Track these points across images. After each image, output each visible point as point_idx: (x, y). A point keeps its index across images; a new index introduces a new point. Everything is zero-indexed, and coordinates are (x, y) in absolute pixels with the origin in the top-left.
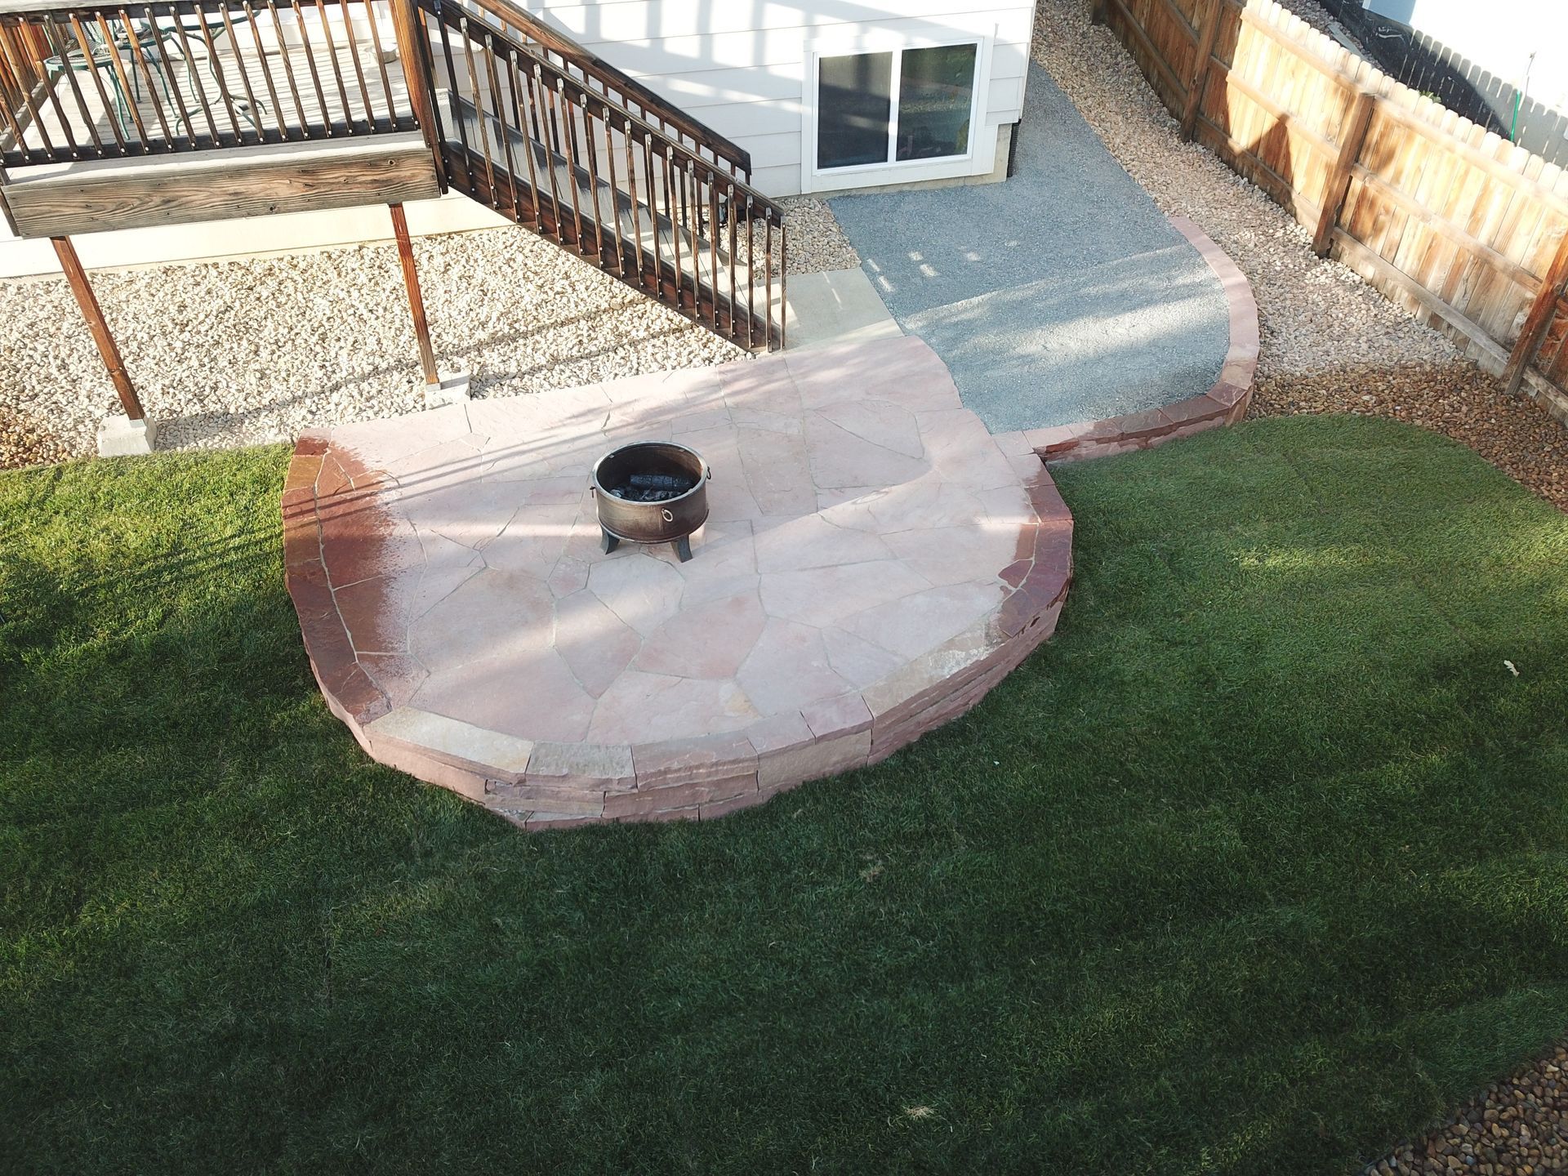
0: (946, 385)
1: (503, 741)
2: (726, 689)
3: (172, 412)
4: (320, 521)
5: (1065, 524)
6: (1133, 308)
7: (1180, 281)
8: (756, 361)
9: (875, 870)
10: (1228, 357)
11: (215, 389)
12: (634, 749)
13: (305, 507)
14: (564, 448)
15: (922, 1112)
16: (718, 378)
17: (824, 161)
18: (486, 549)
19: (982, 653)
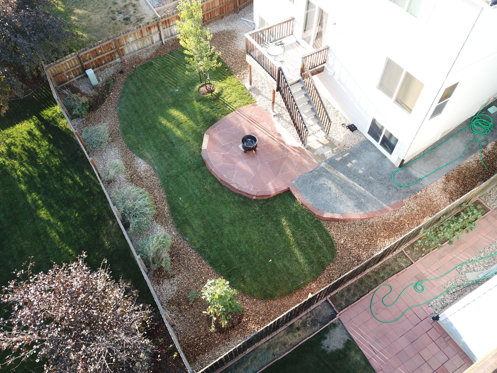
0: (304, 171)
1: (206, 146)
2: (221, 163)
4: (238, 114)
10: (335, 213)
13: (240, 111)
15: (180, 199)
17: (369, 133)
19: (237, 188)
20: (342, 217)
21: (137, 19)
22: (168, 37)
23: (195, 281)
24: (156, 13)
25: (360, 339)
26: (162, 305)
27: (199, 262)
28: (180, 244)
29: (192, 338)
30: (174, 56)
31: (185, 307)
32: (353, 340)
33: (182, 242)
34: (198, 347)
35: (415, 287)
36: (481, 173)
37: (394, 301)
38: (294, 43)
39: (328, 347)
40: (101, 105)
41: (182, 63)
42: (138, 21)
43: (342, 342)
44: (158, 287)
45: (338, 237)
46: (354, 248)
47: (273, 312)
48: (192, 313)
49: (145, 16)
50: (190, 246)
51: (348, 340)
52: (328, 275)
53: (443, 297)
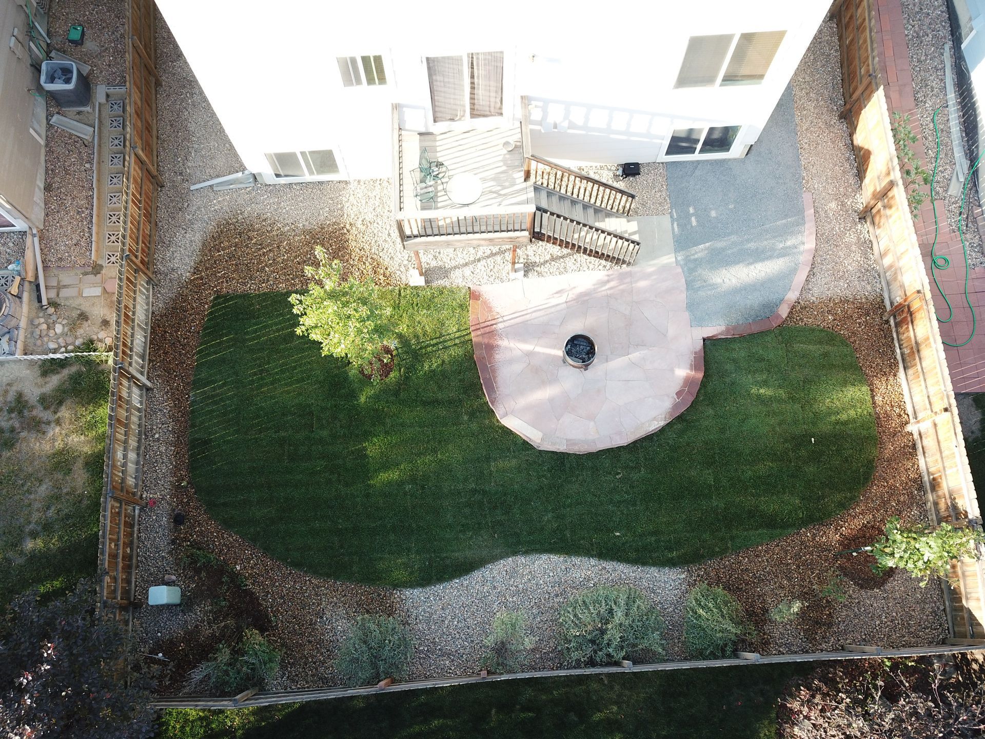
0: (682, 297)
1: (535, 431)
2: (592, 424)
3: (428, 264)
4: (482, 334)
5: (700, 375)
6: (763, 260)
7: (789, 243)
8: (621, 271)
9: (620, 476)
10: (786, 298)
11: (439, 253)
12: (567, 440)
13: (478, 327)
14: (553, 310)
15: (618, 534)
16: (606, 278)
17: (668, 153)
18: (529, 354)
19: (661, 423)
20: (796, 292)
21: (11, 411)
22: (142, 367)
23: (789, 579)
24: (26, 357)
25: (980, 382)
26: (807, 652)
27: (757, 556)
28: (708, 574)
29: (879, 625)
30: (214, 382)
31: (826, 614)
32: (977, 393)
33: (705, 570)
34: (896, 622)
35: (937, 267)
36: (815, 59)
37: (947, 307)
38: (420, 141)
39: (972, 432)
40: (261, 605)
41: (255, 374)
42: (20, 412)
43: (973, 409)
44: (772, 645)
45: (820, 317)
46: (846, 308)
47: (892, 481)
48: (840, 607)
49: (14, 388)
50: (721, 559)
51: (975, 400)
52: (872, 369)
53: (968, 243)
